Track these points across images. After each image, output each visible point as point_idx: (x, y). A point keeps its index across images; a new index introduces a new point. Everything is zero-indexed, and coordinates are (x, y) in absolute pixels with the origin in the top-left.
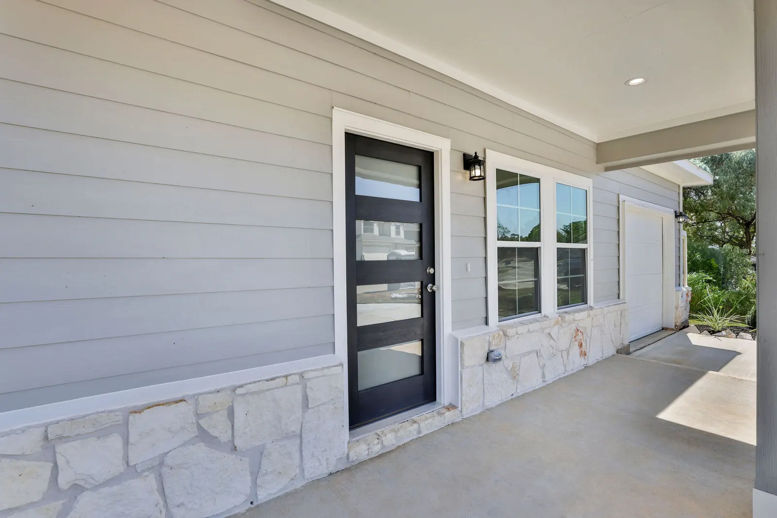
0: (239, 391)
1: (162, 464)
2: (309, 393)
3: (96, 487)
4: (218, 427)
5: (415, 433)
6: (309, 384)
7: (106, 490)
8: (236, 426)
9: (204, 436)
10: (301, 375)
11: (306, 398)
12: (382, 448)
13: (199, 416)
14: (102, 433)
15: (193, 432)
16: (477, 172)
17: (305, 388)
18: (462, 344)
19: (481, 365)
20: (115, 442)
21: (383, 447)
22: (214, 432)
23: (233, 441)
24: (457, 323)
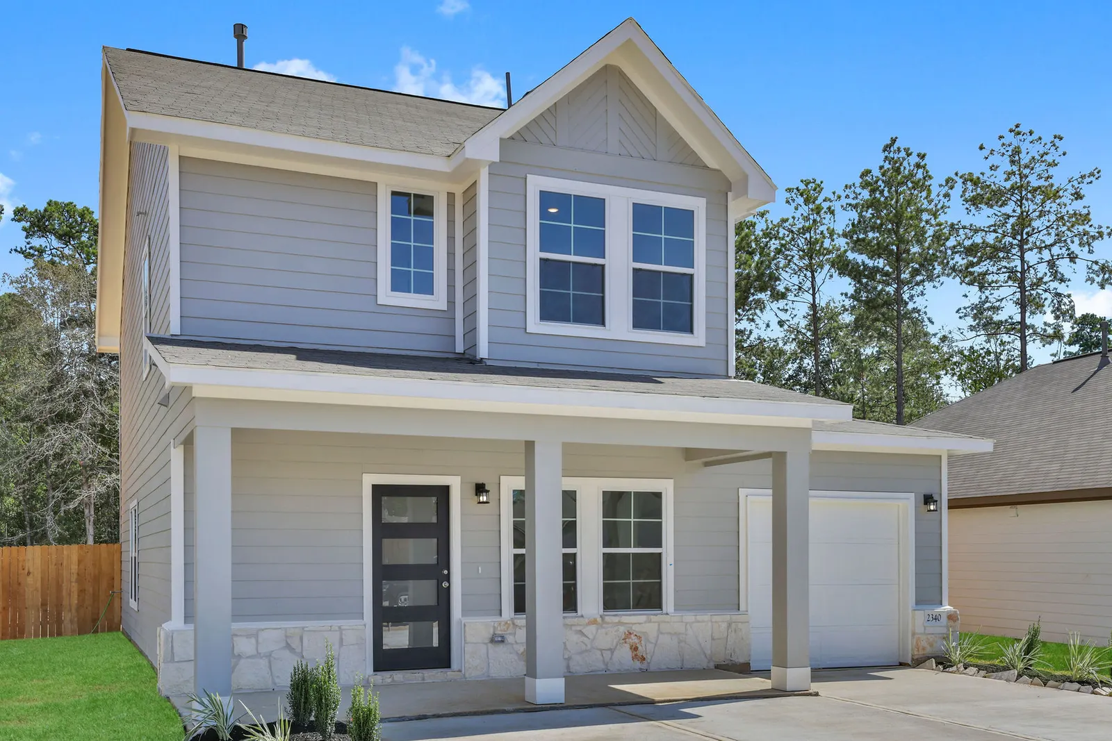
0: (305, 629)
1: (270, 655)
2: (344, 637)
3: (248, 657)
4: (295, 643)
5: (420, 679)
6: (344, 632)
7: (249, 660)
8: (304, 645)
9: (288, 646)
10: (340, 627)
11: (341, 640)
12: (392, 682)
13: (286, 637)
14: (248, 636)
15: (284, 644)
16: (483, 498)
17: (341, 634)
18: (465, 625)
19: (486, 644)
20: (253, 640)
21: (393, 680)
22: (293, 646)
23: (302, 652)
24: (466, 611)
